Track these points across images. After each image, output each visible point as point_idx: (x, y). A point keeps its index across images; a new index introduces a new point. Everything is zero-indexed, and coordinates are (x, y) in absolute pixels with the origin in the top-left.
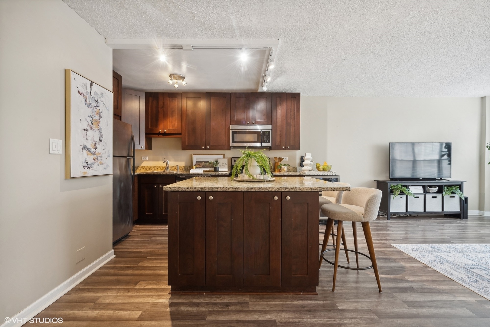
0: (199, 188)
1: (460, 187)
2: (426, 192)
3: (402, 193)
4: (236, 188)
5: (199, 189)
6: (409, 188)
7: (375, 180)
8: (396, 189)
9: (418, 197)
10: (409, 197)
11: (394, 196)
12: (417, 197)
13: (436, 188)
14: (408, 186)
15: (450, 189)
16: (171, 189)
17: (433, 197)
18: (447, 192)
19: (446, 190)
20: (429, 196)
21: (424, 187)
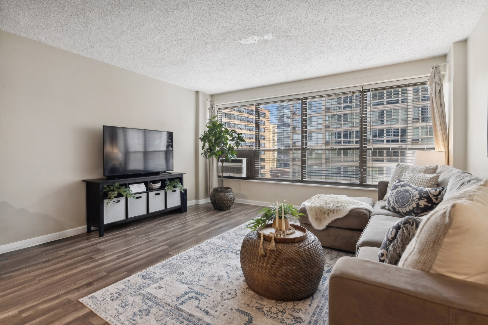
1: (180, 179)
2: (149, 190)
3: (120, 195)
6: (130, 188)
7: (83, 181)
8: (111, 191)
9: (140, 197)
10: (129, 199)
11: (108, 201)
12: (138, 198)
13: (159, 183)
14: (128, 184)
15: (173, 182)
17: (156, 194)
18: (170, 187)
19: (168, 185)
20: (152, 194)
21: (146, 184)
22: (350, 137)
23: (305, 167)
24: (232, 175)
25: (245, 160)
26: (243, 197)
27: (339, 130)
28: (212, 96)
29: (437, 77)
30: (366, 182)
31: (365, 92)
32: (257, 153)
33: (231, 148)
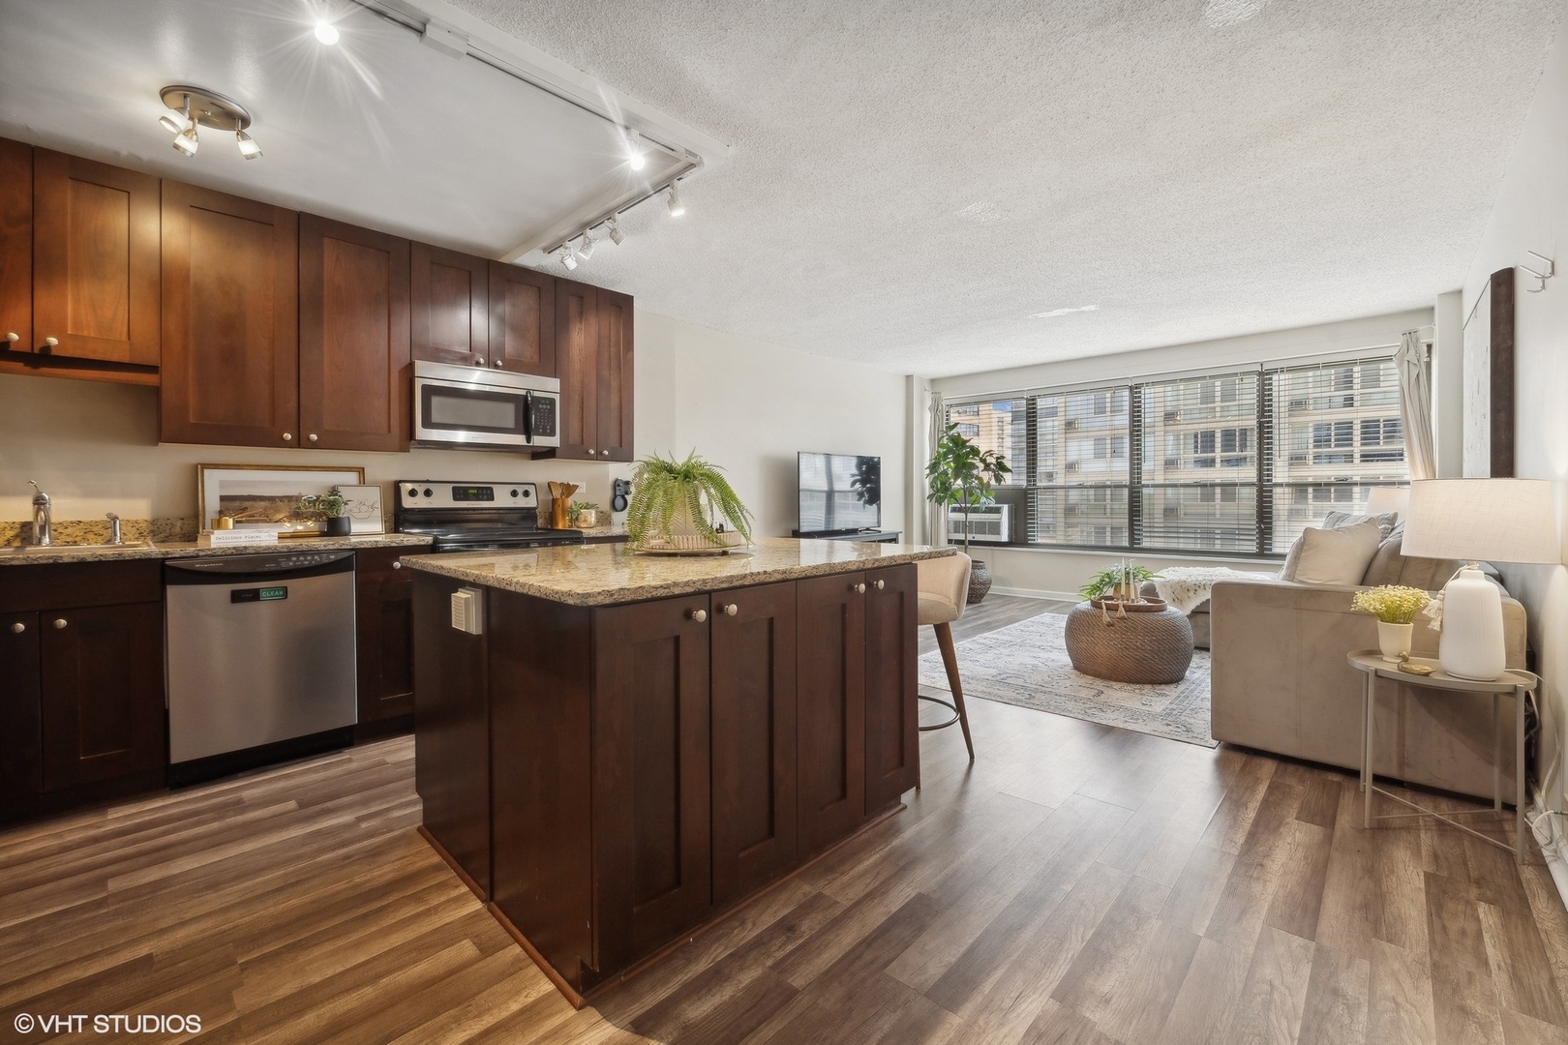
0: (699, 580)
4: (785, 572)
5: (698, 586)
16: (612, 595)
22: (1243, 447)
23: (1136, 521)
24: (979, 537)
25: (1005, 508)
26: (1003, 582)
27: (1210, 426)
28: (933, 381)
29: (1412, 351)
30: (1270, 550)
31: (1267, 374)
32: (1030, 494)
33: (984, 487)
